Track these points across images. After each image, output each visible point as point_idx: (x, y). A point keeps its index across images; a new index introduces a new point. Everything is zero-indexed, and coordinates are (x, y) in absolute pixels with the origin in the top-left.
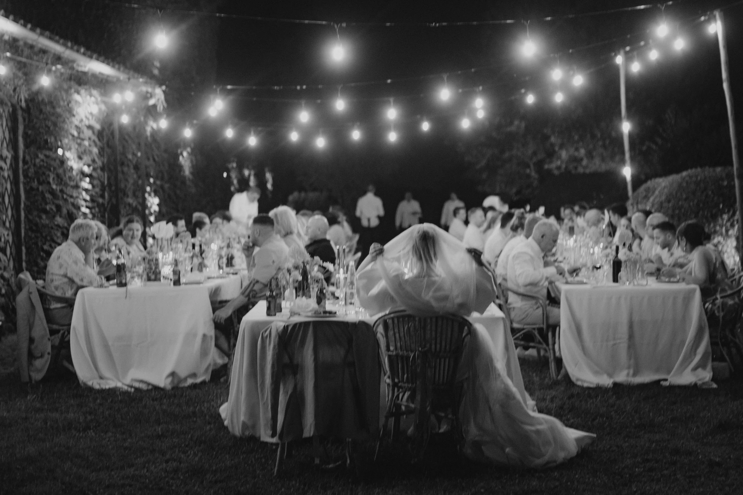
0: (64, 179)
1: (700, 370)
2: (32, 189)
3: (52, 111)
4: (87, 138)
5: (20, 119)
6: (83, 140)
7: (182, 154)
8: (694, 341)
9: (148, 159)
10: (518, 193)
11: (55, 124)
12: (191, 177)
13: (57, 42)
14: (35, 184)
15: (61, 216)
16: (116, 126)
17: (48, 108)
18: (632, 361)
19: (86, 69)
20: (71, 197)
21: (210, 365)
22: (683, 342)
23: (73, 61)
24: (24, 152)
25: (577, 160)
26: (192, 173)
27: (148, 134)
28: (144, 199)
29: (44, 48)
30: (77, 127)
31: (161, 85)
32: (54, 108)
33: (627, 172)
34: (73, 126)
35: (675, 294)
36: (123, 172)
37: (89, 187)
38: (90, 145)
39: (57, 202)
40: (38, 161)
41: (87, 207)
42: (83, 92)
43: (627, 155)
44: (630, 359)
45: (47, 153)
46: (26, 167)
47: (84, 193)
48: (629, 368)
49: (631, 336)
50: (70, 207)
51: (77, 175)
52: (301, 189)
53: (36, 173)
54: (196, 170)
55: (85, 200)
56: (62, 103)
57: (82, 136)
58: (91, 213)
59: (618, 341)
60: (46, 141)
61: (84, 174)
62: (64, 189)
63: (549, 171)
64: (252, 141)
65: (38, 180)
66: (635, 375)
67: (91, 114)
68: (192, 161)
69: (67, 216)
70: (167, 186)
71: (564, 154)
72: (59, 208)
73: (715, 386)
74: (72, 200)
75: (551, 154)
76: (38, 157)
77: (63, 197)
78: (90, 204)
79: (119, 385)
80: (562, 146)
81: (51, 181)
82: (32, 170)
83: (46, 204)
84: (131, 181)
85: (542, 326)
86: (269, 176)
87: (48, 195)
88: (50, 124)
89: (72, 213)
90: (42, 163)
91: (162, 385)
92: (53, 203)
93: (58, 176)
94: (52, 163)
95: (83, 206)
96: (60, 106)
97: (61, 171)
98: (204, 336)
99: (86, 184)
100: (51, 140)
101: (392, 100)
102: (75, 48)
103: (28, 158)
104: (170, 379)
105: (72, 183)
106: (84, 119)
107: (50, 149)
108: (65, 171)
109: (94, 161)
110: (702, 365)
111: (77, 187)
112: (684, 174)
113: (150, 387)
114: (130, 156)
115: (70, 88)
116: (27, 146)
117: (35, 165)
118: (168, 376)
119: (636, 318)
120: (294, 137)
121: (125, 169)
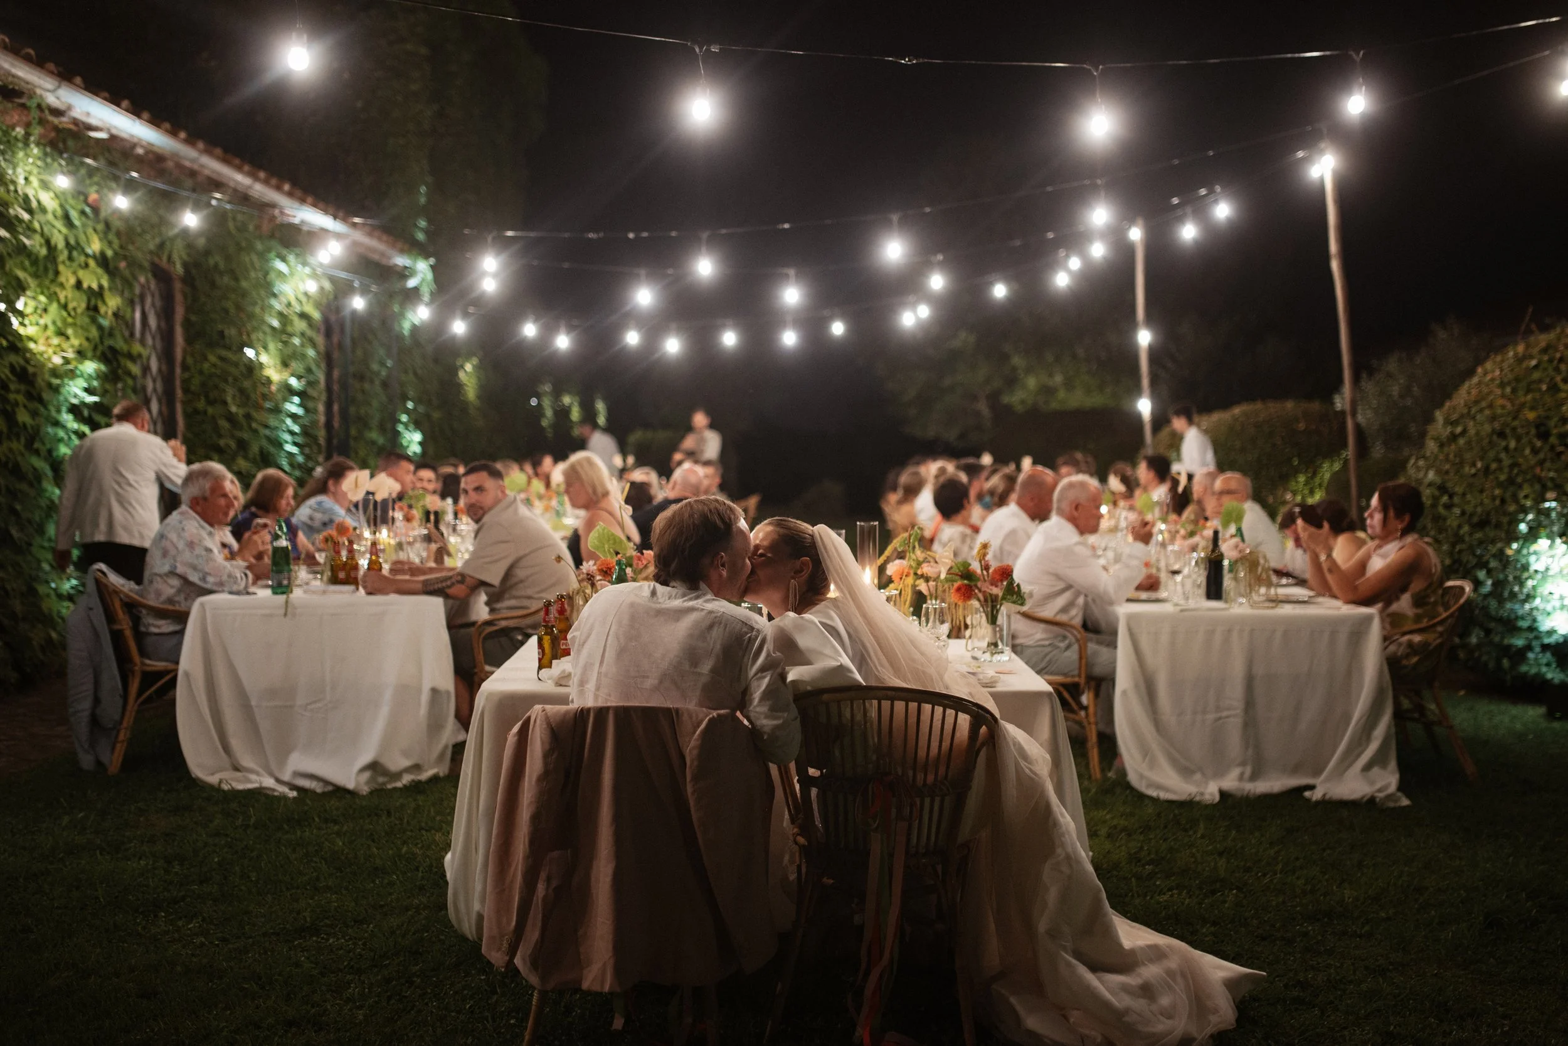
0: (253, 396)
1: (1376, 770)
2: (196, 411)
3: (232, 283)
4: (298, 334)
5: (179, 298)
6: (291, 335)
7: (462, 367)
8: (1369, 717)
9: (406, 372)
10: (962, 436)
11: (239, 308)
12: (477, 403)
13: (239, 169)
14: (201, 404)
15: (246, 458)
16: (346, 312)
17: (226, 280)
18: (1250, 752)
19: (296, 221)
20: (266, 426)
21: (446, 747)
22: (1347, 718)
23: (273, 206)
24: (185, 352)
25: (1048, 391)
26: (479, 397)
27: (406, 332)
28: (397, 434)
29: (214, 176)
30: (281, 315)
31: (426, 257)
32: (237, 279)
33: (1144, 406)
34: (274, 313)
35: (1332, 625)
36: (363, 391)
37: (300, 411)
38: (302, 345)
39: (239, 434)
40: (206, 366)
41: (295, 444)
42: (291, 258)
43: (1145, 382)
44: (1247, 748)
45: (224, 353)
46: (186, 375)
47: (289, 421)
48: (1243, 764)
49: (1249, 703)
50: (264, 443)
51: (279, 390)
52: (647, 426)
53: (203, 385)
54: (485, 391)
55: (292, 433)
56: (253, 274)
57: (289, 329)
58: (302, 453)
59: (1225, 714)
60: (221, 334)
61: (291, 391)
62: (254, 414)
63: (1009, 408)
64: (563, 342)
65: (207, 397)
66: (1254, 777)
67: (306, 294)
68: (479, 379)
69: (258, 458)
70: (436, 415)
71: (1032, 382)
72: (243, 445)
73: (1405, 802)
74: (267, 432)
75: (1012, 381)
76: (206, 359)
77: (250, 427)
78: (299, 440)
79: (269, 782)
80: (1029, 370)
81: (229, 399)
82: (196, 382)
83: (220, 436)
84: (375, 403)
85: (1076, 679)
86: (600, 406)
87: (224, 424)
88: (229, 305)
89: (269, 453)
90: (213, 370)
91: (351, 786)
92: (233, 436)
93: (242, 391)
94: (233, 370)
95: (287, 442)
96: (246, 278)
97: (247, 384)
98: (434, 691)
99: (293, 406)
100: (231, 332)
101: (792, 272)
102: (274, 181)
103: (190, 360)
104: (367, 775)
105: (268, 405)
106: (294, 302)
107: (228, 348)
108: (255, 386)
109: (309, 370)
110: (1379, 760)
111: (277, 410)
112: (1237, 411)
113: (330, 788)
114: (375, 367)
115: (269, 250)
116: (189, 340)
117: (201, 372)
118: (363, 769)
119: (1259, 670)
120: (632, 338)
121: (367, 386)
